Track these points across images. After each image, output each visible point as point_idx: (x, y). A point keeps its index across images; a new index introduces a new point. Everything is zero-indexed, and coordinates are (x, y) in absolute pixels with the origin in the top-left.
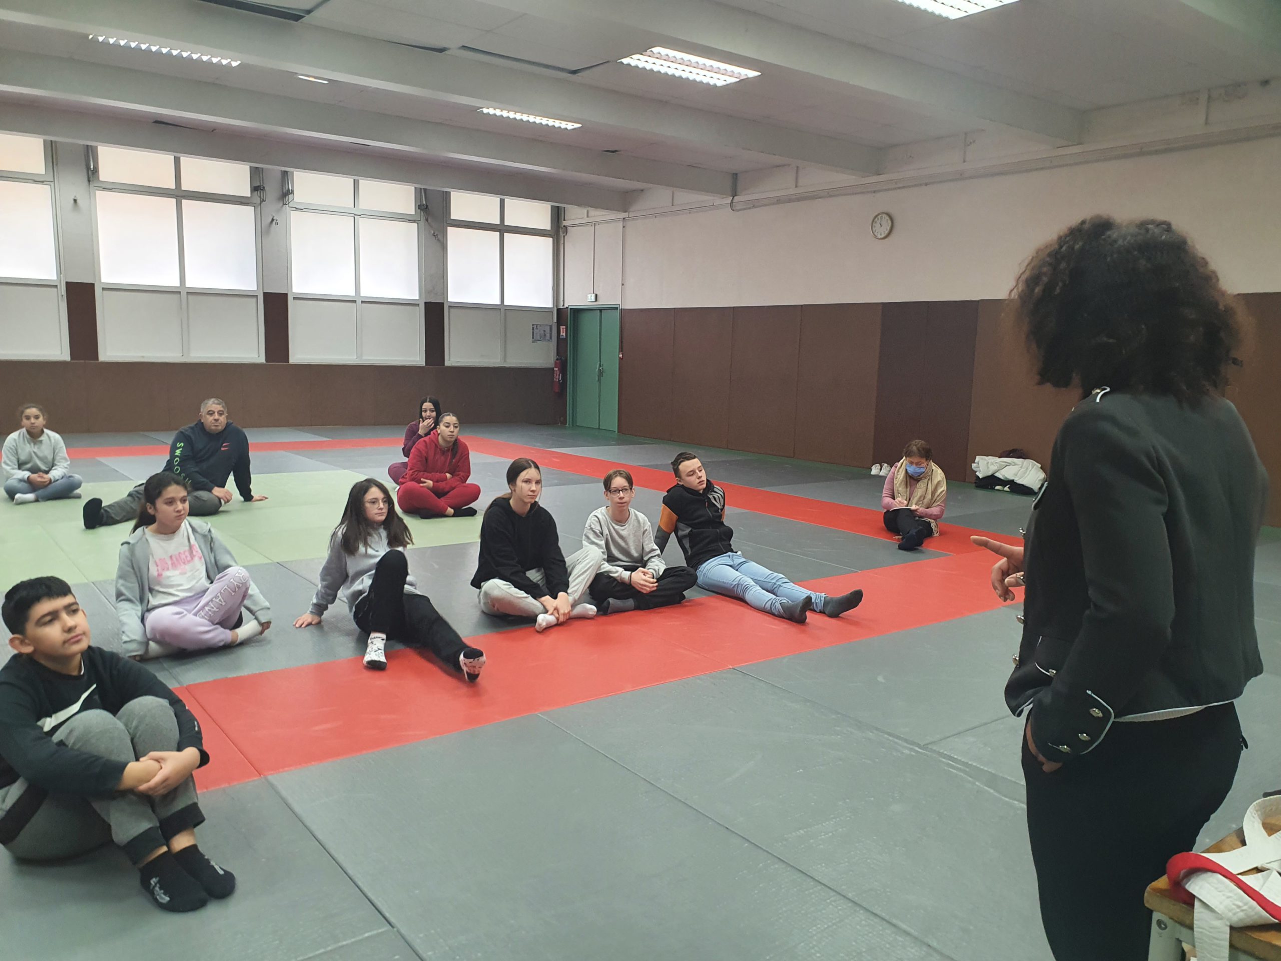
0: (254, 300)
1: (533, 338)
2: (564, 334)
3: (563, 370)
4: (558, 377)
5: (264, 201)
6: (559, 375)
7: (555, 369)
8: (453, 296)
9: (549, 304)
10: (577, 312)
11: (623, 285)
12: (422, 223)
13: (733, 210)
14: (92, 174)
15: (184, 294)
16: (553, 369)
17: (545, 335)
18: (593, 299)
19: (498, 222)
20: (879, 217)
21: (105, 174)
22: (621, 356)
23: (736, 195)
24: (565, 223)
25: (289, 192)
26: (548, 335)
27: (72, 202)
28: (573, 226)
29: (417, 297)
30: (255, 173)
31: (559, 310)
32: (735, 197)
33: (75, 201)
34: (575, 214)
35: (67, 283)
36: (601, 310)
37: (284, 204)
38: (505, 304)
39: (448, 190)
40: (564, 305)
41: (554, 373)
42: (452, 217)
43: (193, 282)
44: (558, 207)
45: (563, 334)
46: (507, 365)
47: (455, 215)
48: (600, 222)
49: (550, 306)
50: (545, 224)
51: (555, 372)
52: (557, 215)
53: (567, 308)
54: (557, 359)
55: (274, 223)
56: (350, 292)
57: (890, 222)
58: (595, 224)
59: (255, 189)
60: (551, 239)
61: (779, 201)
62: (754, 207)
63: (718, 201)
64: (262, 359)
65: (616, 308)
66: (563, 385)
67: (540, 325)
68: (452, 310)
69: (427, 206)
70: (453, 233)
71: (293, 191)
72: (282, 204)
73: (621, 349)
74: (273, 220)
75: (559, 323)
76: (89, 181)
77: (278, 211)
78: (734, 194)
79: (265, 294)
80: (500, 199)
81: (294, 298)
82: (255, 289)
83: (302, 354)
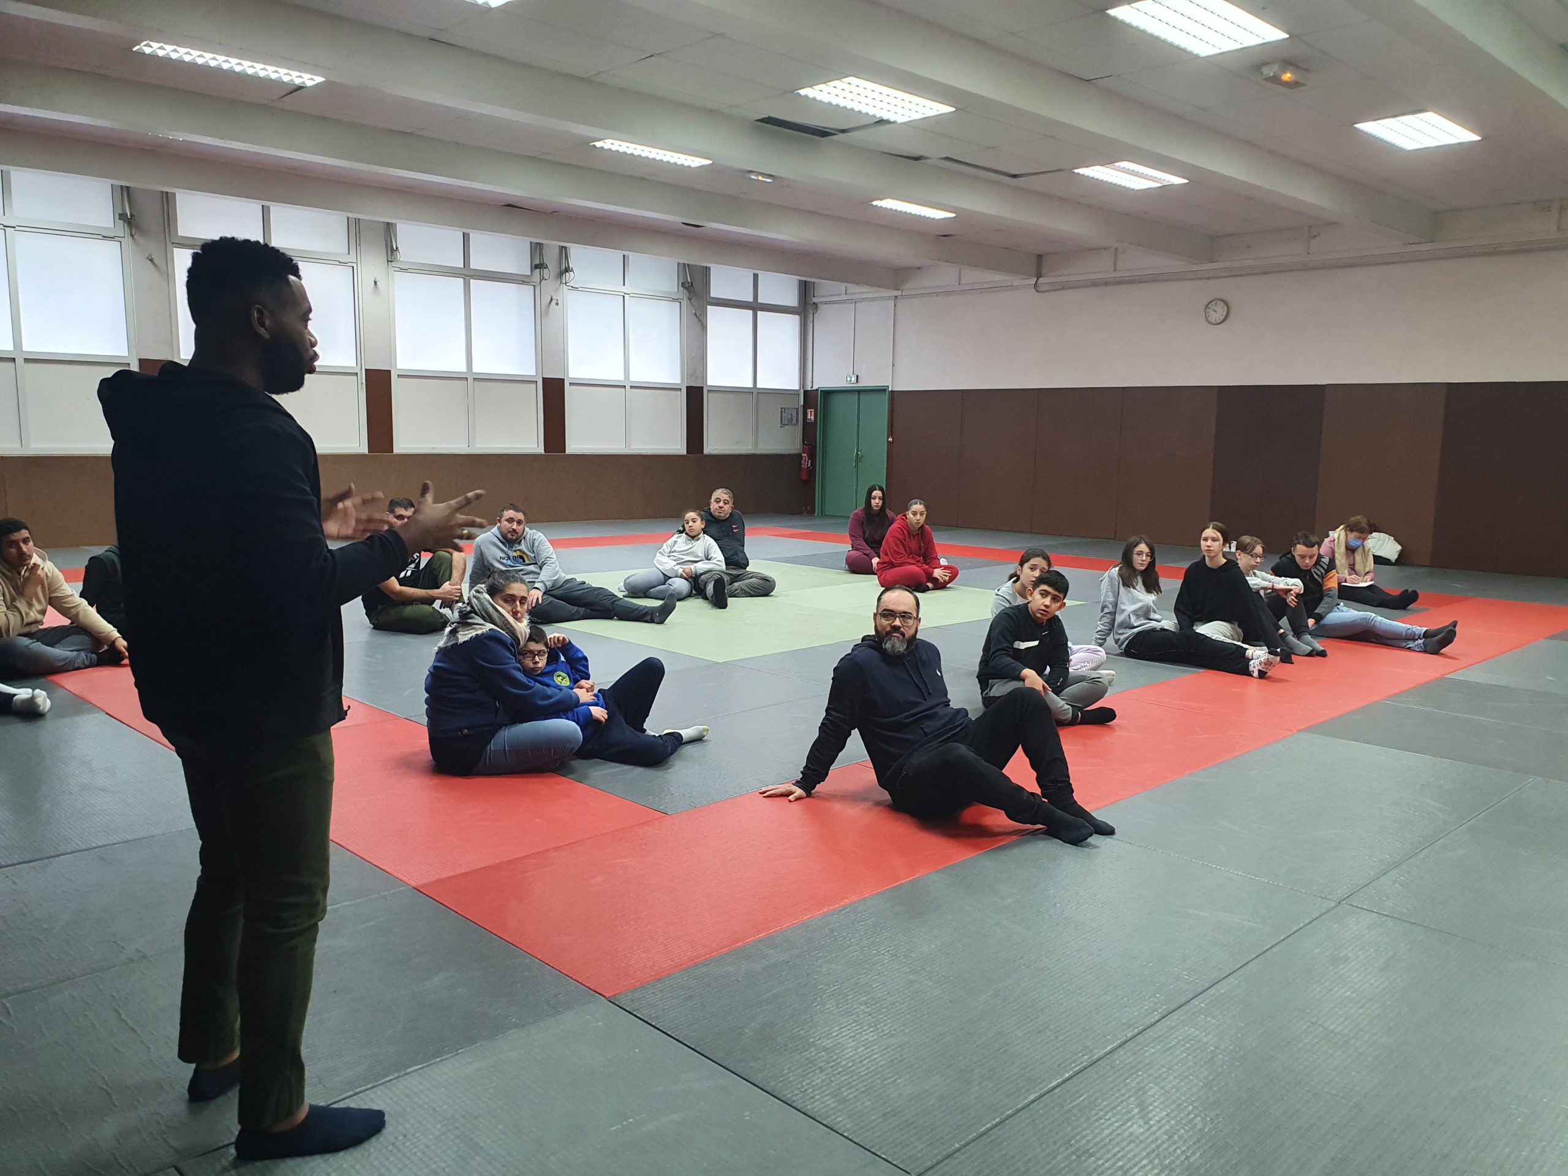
0: (534, 386)
1: (781, 422)
2: (812, 418)
3: (812, 456)
4: (806, 463)
5: (545, 279)
6: (807, 461)
7: (803, 455)
8: (714, 379)
9: (795, 386)
10: (828, 394)
11: (894, 365)
12: (685, 303)
13: (1038, 291)
14: (391, 252)
15: (470, 380)
16: (799, 456)
17: (792, 420)
18: (854, 379)
19: (751, 300)
20: (1213, 303)
21: (405, 254)
22: (890, 439)
23: (1041, 277)
24: (815, 300)
25: (567, 270)
26: (794, 419)
27: (373, 283)
28: (826, 303)
29: (678, 381)
30: (537, 249)
31: (805, 392)
32: (1040, 279)
33: (375, 283)
34: (827, 289)
35: (366, 370)
36: (860, 392)
37: (562, 283)
38: (758, 386)
39: (708, 265)
40: (812, 387)
41: (802, 459)
42: (712, 295)
43: (479, 368)
44: (805, 282)
45: (811, 416)
46: (758, 452)
47: (715, 293)
48: (864, 300)
49: (797, 387)
50: (791, 299)
51: (804, 459)
52: (805, 290)
53: (817, 390)
54: (805, 444)
55: (554, 302)
56: (618, 376)
57: (1225, 309)
58: (855, 302)
59: (534, 266)
60: (797, 317)
61: (1095, 284)
62: (1063, 289)
63: (1018, 281)
64: (541, 450)
65: (885, 390)
66: (811, 472)
67: (788, 409)
68: (710, 395)
69: (692, 284)
70: (714, 314)
71: (570, 268)
72: (560, 283)
73: (891, 433)
74: (552, 300)
75: (806, 407)
76: (389, 261)
77: (557, 290)
78: (1039, 276)
79: (544, 379)
80: (754, 274)
81: (570, 383)
82: (535, 374)
83: (577, 443)
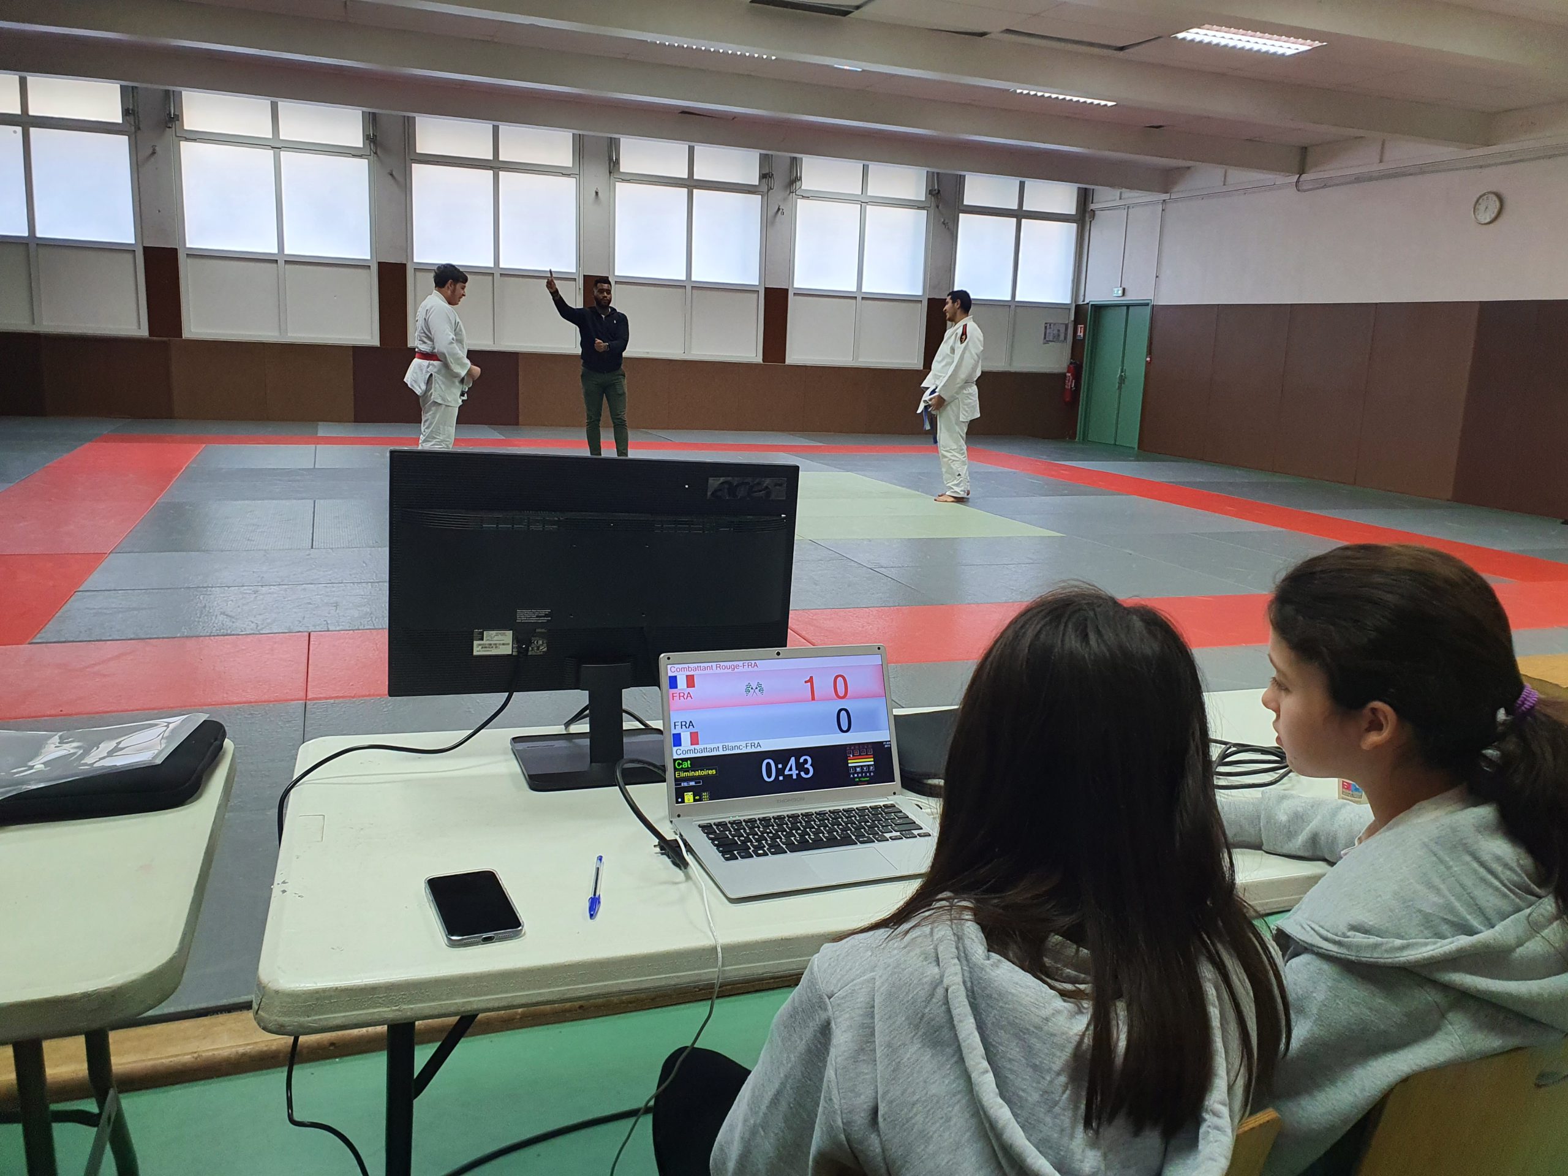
0: (755, 295)
1: (1045, 338)
2: (1082, 334)
3: (1077, 377)
4: (1070, 384)
5: (771, 189)
6: (1072, 382)
7: (1068, 374)
9: (1067, 300)
10: (1099, 309)
11: (1157, 277)
12: (932, 211)
13: (1299, 190)
15: (689, 288)
16: (1064, 375)
17: (1059, 335)
18: (1120, 292)
19: (1016, 207)
20: (1485, 197)
21: (625, 166)
22: (1148, 359)
23: (1303, 173)
24: (1092, 207)
25: (798, 179)
26: (1062, 337)
27: (594, 194)
28: (1102, 210)
29: (920, 293)
30: (764, 160)
31: (1078, 307)
32: (1303, 175)
33: (597, 193)
34: (1105, 197)
35: (584, 276)
36: (1128, 306)
37: (790, 192)
38: (1017, 299)
39: (962, 173)
40: (1084, 301)
41: (1066, 380)
42: (966, 203)
43: (699, 275)
44: (1086, 189)
45: (1080, 334)
46: (1012, 370)
47: (967, 201)
48: (1135, 205)
50: (1070, 208)
51: (1067, 378)
52: (1084, 198)
53: (1088, 304)
54: (1071, 363)
55: (780, 212)
56: (851, 287)
57: (1498, 204)
58: (1128, 207)
59: (763, 176)
60: (1075, 225)
61: (1358, 179)
62: (1325, 186)
63: (1280, 179)
64: (759, 359)
65: (1147, 305)
66: (1076, 392)
67: (1055, 324)
69: (939, 191)
71: (801, 177)
72: (788, 192)
73: (1150, 352)
74: (779, 209)
75: (1076, 322)
76: (610, 173)
77: (785, 199)
79: (766, 289)
80: (1020, 182)
81: (794, 294)
82: (757, 284)
83: (798, 353)
